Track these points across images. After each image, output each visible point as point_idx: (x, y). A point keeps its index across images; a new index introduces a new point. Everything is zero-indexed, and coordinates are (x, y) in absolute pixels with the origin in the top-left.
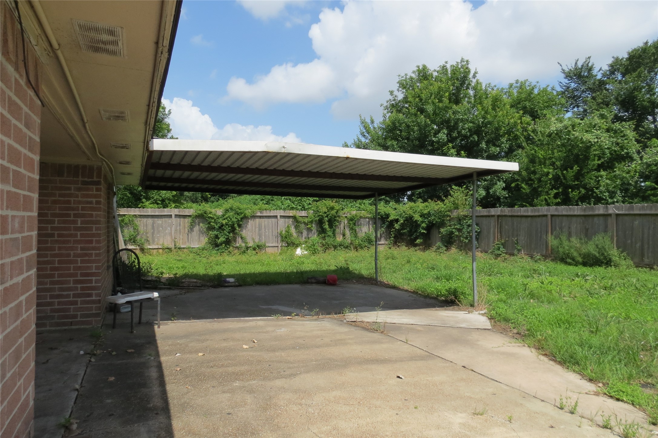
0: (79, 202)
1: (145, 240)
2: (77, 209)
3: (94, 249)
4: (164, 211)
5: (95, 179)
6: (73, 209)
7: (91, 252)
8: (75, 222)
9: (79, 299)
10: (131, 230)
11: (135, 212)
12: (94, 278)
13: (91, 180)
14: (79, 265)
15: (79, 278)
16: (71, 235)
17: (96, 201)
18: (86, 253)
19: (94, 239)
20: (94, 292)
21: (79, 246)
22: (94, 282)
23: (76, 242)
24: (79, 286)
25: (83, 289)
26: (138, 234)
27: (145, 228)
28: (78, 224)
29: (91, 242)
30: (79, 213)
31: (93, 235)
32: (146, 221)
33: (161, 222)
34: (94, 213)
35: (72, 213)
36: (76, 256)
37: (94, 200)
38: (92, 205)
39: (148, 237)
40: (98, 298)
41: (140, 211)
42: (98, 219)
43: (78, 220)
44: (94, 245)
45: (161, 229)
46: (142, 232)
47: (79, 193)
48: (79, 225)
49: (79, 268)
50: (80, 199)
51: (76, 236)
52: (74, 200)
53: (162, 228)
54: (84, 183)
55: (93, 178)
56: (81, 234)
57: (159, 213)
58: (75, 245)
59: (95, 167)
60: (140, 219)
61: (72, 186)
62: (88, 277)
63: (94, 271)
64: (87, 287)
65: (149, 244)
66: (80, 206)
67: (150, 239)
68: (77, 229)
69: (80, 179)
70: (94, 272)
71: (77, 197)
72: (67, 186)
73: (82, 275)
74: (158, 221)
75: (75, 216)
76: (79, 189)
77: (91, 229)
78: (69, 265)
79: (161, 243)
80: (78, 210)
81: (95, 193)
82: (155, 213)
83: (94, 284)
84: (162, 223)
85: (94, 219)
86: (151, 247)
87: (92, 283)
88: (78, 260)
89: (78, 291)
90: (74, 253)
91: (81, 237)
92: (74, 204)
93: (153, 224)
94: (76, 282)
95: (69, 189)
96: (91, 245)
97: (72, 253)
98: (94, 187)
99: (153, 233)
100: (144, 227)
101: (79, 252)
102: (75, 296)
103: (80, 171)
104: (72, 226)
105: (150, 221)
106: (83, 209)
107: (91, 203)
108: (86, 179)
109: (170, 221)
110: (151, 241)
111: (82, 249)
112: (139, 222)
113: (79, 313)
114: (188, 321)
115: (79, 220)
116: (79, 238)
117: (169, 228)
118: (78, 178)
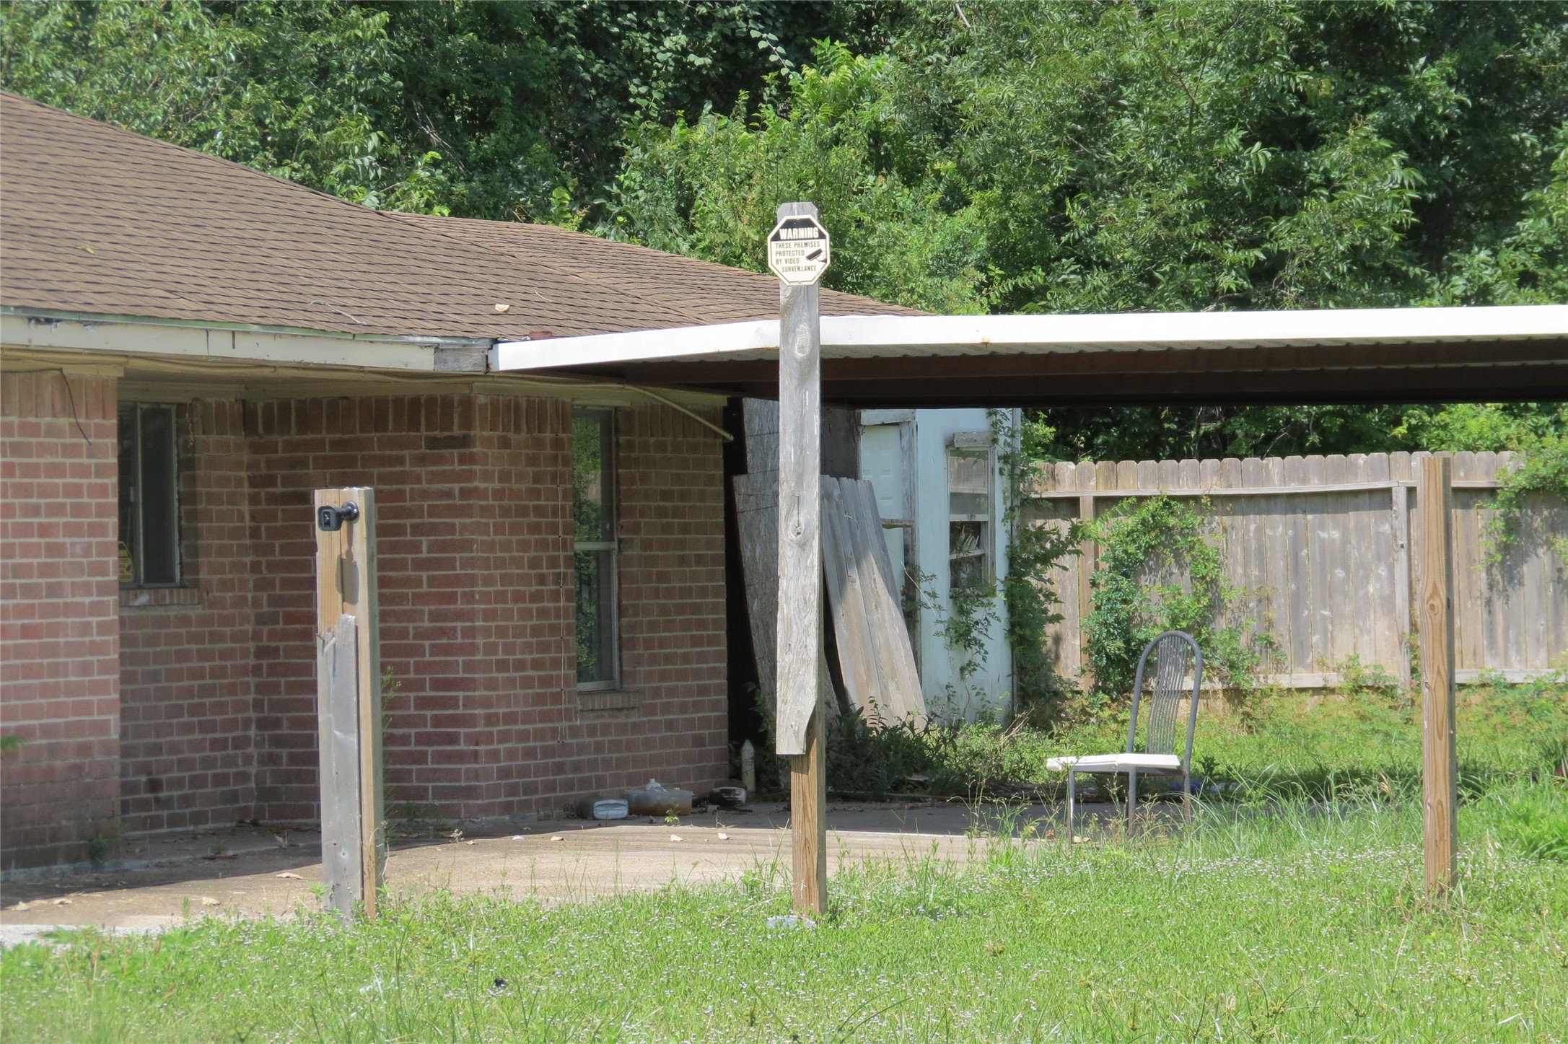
0: (424, 494)
1: (1255, 639)
2: (418, 512)
3: (459, 616)
4: (1352, 471)
5: (456, 431)
6: (411, 514)
7: (454, 624)
8: (415, 547)
9: (430, 749)
10: (1183, 582)
11: (1197, 481)
12: (461, 694)
13: (446, 433)
14: (428, 658)
15: (429, 693)
16: (406, 582)
17: (461, 490)
18: (441, 628)
19: (460, 590)
20: (461, 730)
21: (426, 608)
22: (461, 703)
23: (420, 598)
24: (429, 713)
25: (437, 721)
26: (1215, 606)
27: (1255, 572)
28: (421, 552)
29: (451, 598)
30: (423, 524)
31: (457, 581)
32: (1259, 530)
33: (1336, 535)
34: (457, 521)
35: (408, 522)
36: (420, 635)
37: (456, 487)
38: (451, 502)
39: (1270, 625)
40: (472, 748)
41: (1221, 473)
42: (467, 536)
43: (420, 542)
44: (459, 606)
45: (1340, 573)
46: (1235, 595)
47: (422, 470)
48: (425, 555)
49: (428, 667)
50: (425, 486)
51: (418, 583)
52: (412, 490)
53: (1346, 568)
54: (434, 443)
55: (451, 430)
56: (429, 578)
57: (1324, 479)
58: (418, 607)
59: (456, 398)
60: (1227, 520)
61: (407, 453)
62: (448, 690)
63: (461, 675)
64: (446, 716)
65: (1279, 666)
66: (426, 504)
67: (1281, 634)
68: (420, 565)
69: (424, 433)
70: (462, 679)
71: (418, 480)
72: (395, 453)
73: (438, 685)
74: (1322, 527)
75: (417, 530)
76: (422, 460)
77: (450, 564)
78: (404, 659)
79: (1341, 657)
80: (422, 516)
81: (457, 467)
82: (1305, 481)
83: (461, 711)
84: (1345, 541)
85: (458, 537)
86: (1285, 681)
87: (456, 706)
88: (423, 646)
89: (425, 726)
90: (415, 628)
91: (430, 586)
92: (412, 499)
93: (1297, 544)
94: (424, 703)
95: (400, 461)
96: (452, 607)
97: (411, 626)
98: (456, 452)
99: (1297, 602)
100: (1246, 565)
101: (427, 624)
102: (421, 739)
103: (423, 413)
104: (410, 556)
105: (1278, 527)
106: (433, 511)
107: (449, 494)
108: (437, 433)
109: (1386, 528)
110: (1287, 648)
111: (434, 617)
112: (1220, 537)
113: (430, 785)
114: (706, 829)
115: (425, 541)
116: (425, 589)
117: (1383, 571)
118: (418, 430)
